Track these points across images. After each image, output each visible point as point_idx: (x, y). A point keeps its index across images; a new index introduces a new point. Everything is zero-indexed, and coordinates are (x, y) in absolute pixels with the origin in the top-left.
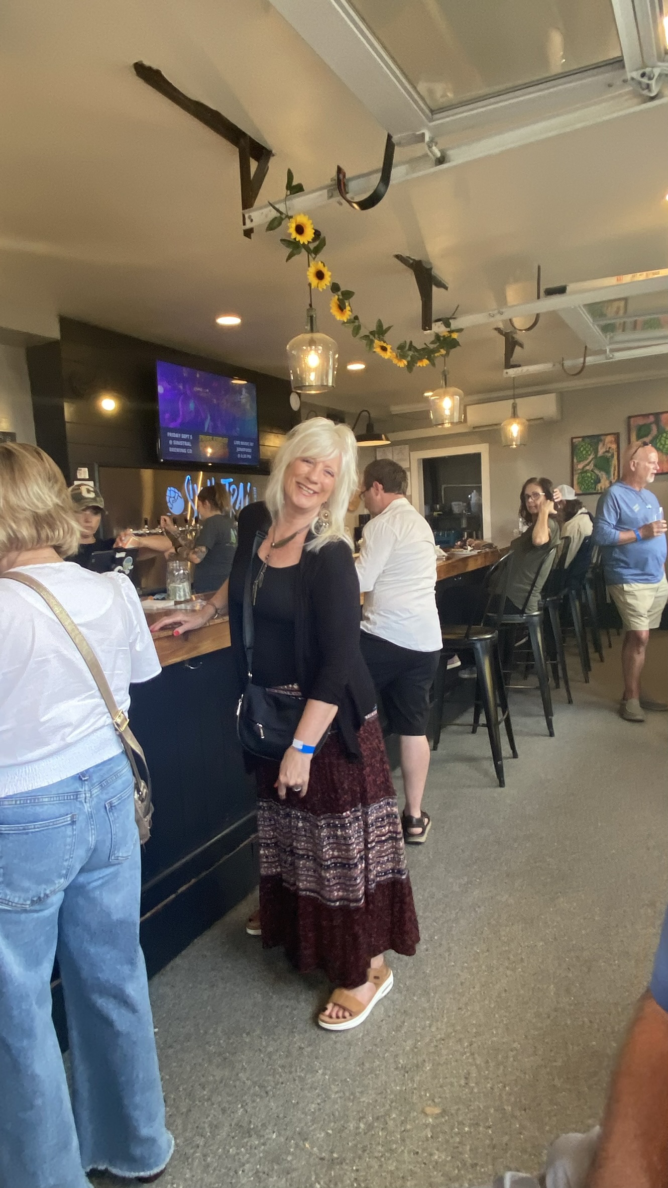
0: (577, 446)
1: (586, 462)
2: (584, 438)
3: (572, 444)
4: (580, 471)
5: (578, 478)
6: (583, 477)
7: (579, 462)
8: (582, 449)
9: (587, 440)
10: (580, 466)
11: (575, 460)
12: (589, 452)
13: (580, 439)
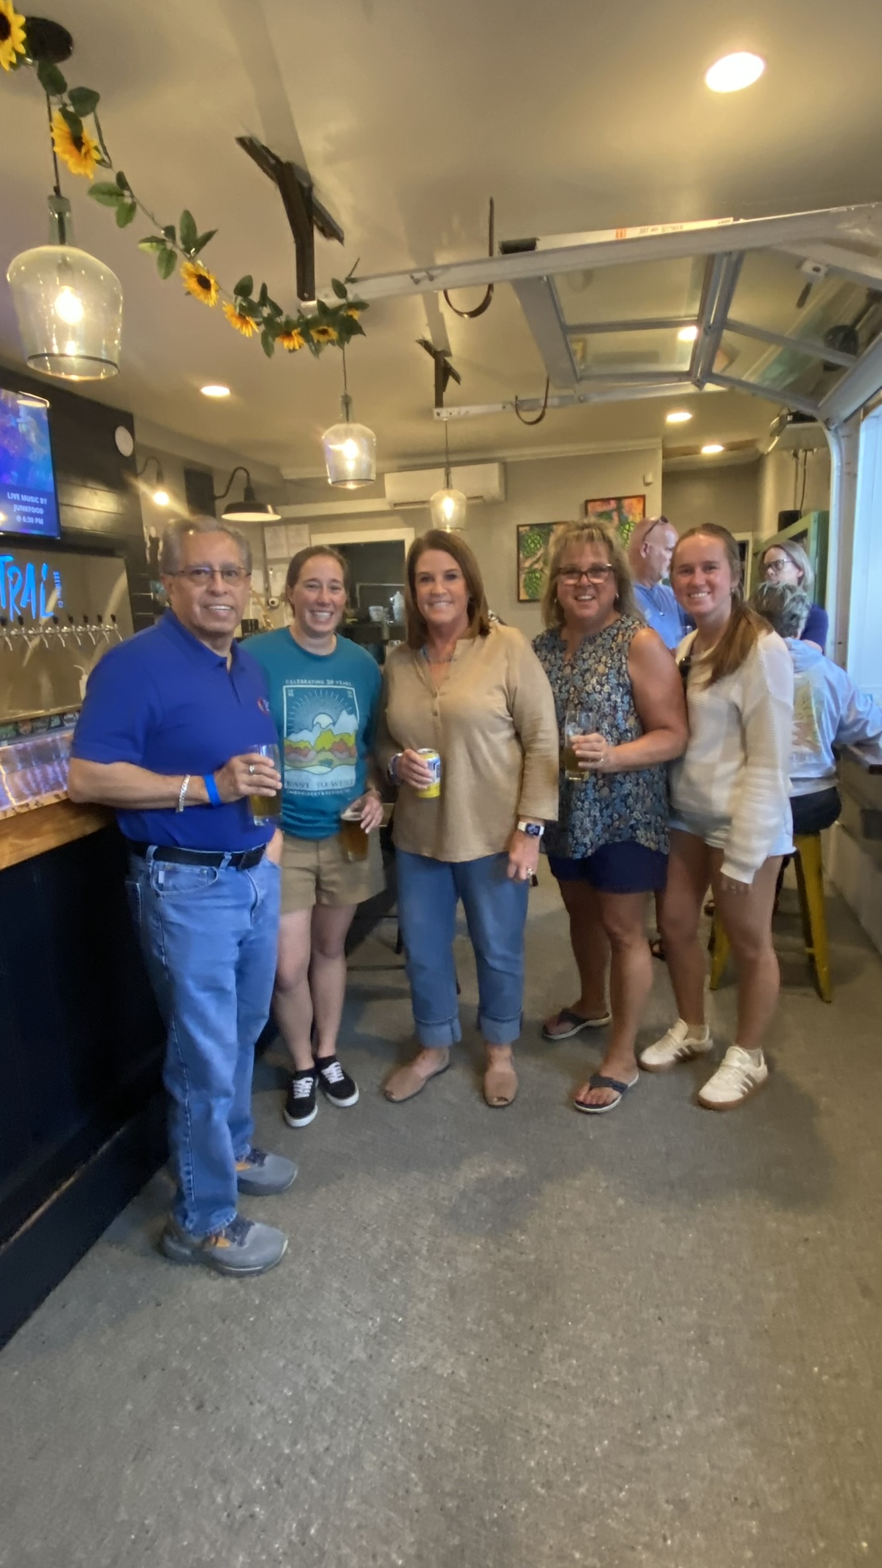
0: (523, 537)
1: (534, 559)
2: (532, 526)
3: (518, 533)
4: (526, 570)
5: (525, 580)
6: (530, 579)
7: (527, 558)
8: (530, 541)
9: (537, 530)
10: (527, 564)
11: (521, 556)
12: (538, 546)
13: (527, 528)
